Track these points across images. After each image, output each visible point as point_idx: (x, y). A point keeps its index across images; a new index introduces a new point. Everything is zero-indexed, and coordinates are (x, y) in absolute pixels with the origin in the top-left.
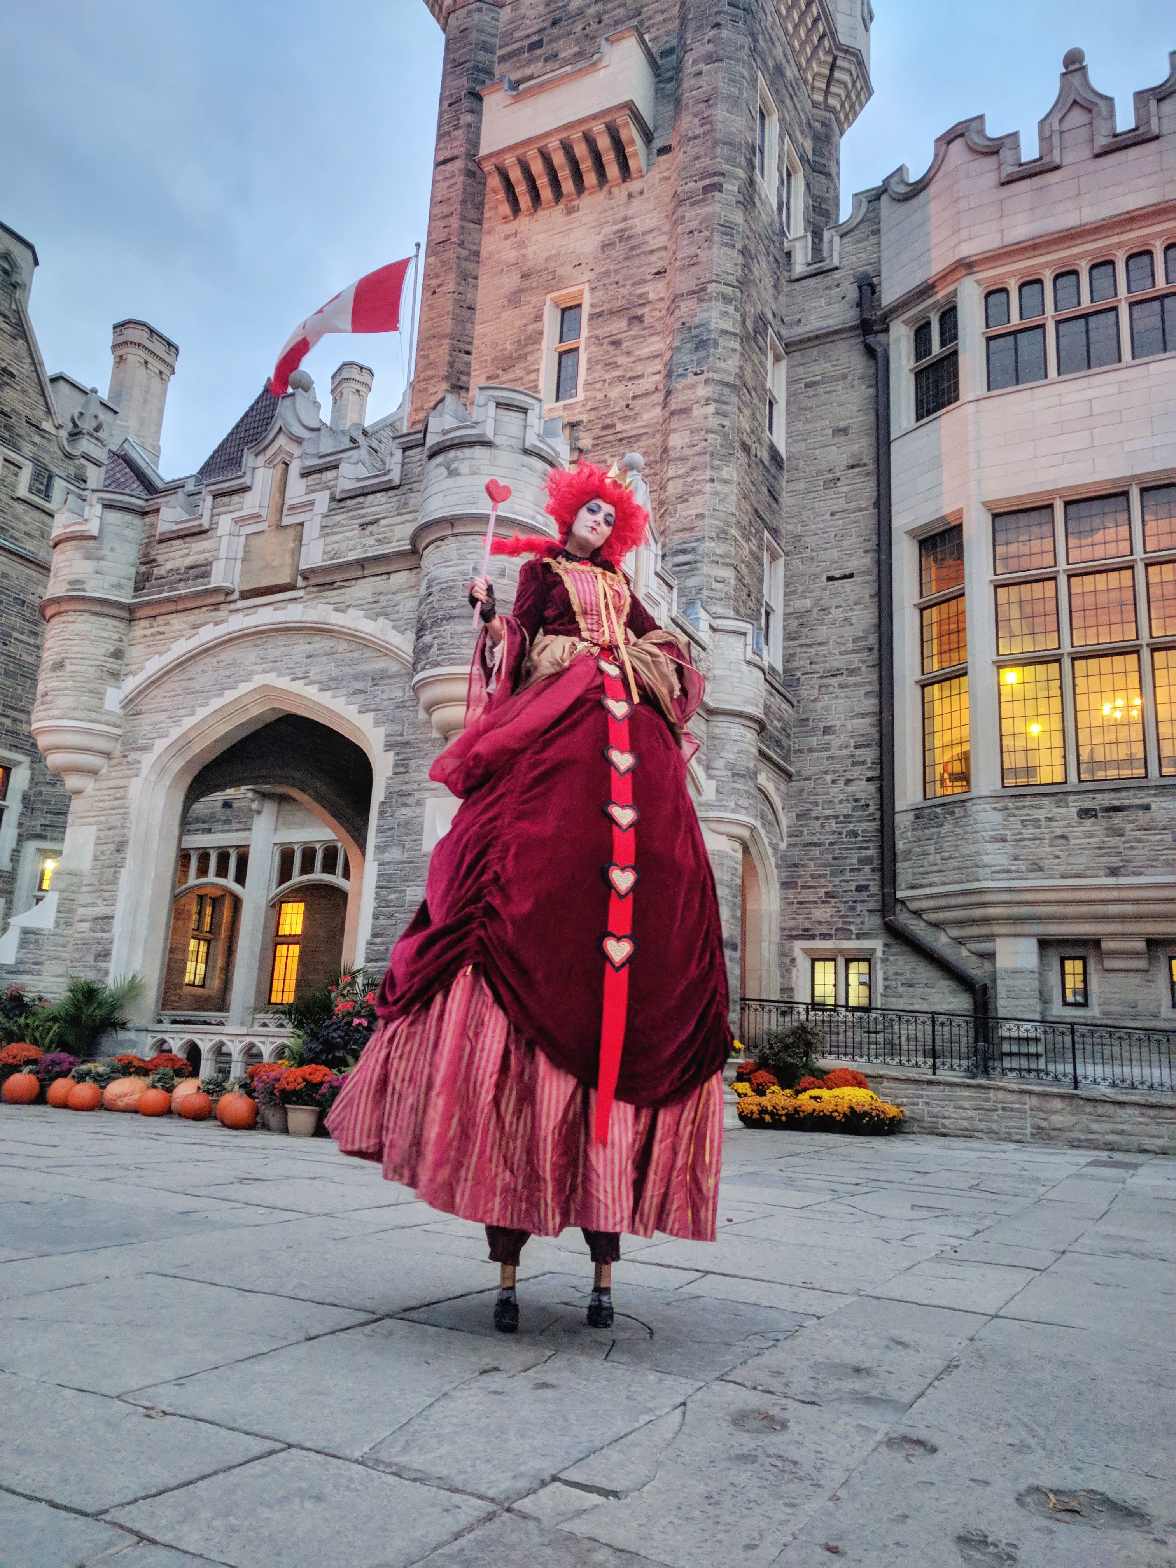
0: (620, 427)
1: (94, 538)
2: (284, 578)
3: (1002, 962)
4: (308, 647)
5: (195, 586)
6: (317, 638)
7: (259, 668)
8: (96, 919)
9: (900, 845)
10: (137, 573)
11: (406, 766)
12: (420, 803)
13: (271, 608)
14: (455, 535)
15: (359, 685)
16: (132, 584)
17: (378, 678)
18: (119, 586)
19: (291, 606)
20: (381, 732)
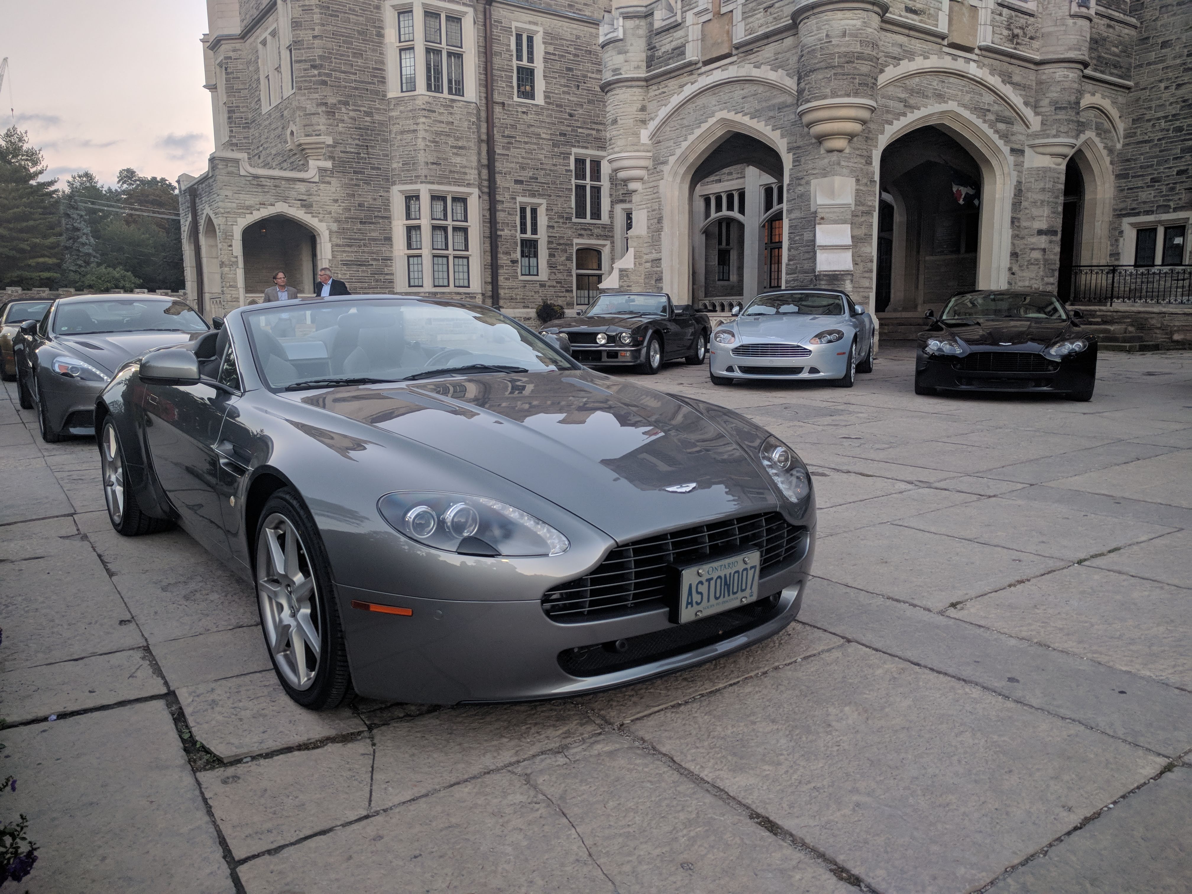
1: (621, 40)
2: (725, 51)
4: (742, 92)
5: (677, 61)
6: (747, 86)
7: (717, 108)
8: (652, 261)
10: (647, 56)
11: (799, 161)
12: (808, 183)
13: (720, 70)
14: (814, 14)
15: (771, 114)
16: (645, 64)
17: (781, 107)
18: (638, 67)
19: (731, 67)
20: (785, 140)
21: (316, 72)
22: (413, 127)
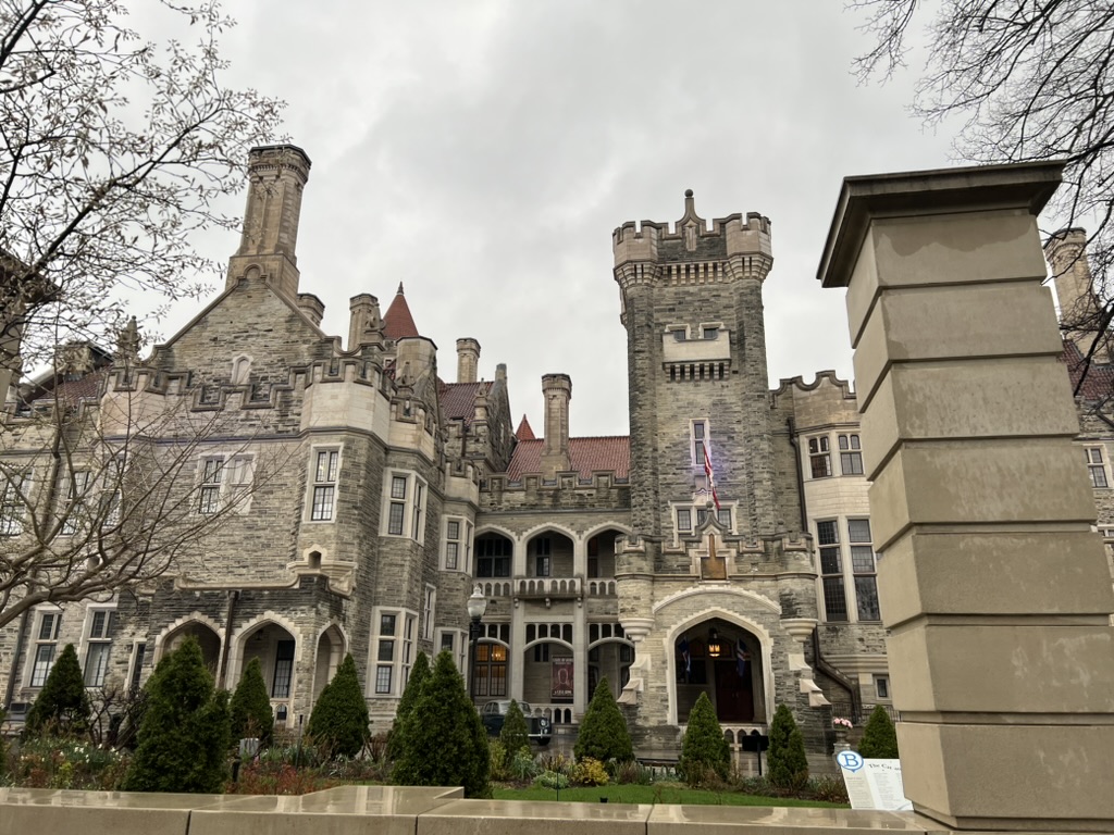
0: (729, 480)
3: (862, 682)
4: (732, 600)
5: (682, 573)
6: (737, 597)
7: (713, 604)
9: (821, 638)
10: (656, 565)
11: (780, 643)
12: (786, 655)
13: (715, 585)
15: (756, 615)
16: (655, 569)
17: (763, 613)
18: (650, 570)
19: (724, 586)
20: (766, 631)
21: (356, 512)
22: (400, 562)
